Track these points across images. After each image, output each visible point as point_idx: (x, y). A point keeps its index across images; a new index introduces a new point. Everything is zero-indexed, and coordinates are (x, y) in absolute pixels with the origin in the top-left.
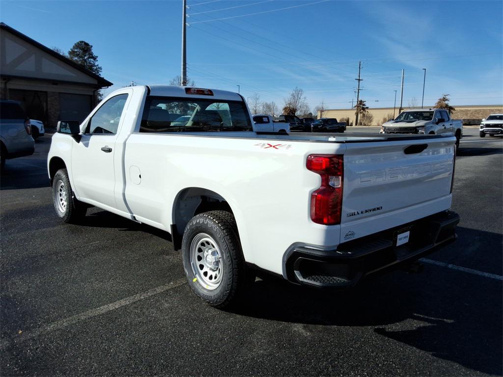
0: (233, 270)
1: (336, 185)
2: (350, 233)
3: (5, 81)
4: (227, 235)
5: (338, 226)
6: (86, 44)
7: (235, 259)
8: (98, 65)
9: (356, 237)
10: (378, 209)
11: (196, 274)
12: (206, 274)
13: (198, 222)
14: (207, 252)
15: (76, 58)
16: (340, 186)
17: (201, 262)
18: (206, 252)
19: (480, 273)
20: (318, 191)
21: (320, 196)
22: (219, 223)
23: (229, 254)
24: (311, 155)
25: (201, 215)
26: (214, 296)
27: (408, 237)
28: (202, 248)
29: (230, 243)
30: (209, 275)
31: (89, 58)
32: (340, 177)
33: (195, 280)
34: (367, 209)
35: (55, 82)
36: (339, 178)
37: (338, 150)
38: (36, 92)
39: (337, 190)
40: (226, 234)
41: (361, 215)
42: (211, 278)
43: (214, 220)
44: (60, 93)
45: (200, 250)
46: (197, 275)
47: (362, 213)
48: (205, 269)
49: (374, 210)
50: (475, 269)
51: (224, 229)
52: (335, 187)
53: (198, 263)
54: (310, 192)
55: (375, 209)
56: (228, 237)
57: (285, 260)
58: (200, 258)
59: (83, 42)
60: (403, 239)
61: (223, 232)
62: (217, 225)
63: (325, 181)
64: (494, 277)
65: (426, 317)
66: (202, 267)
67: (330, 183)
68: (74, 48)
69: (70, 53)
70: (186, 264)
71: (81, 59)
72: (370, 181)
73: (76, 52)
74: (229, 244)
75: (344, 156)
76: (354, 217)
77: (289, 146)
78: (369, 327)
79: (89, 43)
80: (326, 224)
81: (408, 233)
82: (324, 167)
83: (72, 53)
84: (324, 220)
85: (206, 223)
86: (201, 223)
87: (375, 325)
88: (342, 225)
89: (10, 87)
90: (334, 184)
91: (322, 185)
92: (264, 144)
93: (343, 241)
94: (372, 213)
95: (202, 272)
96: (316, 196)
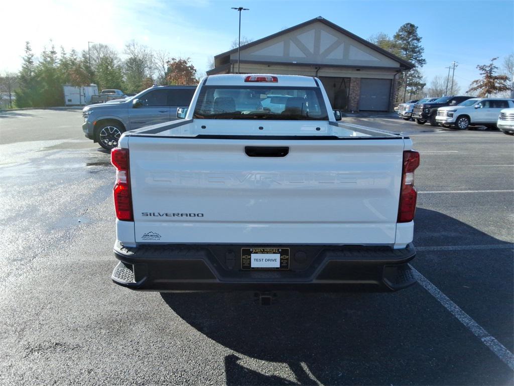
3: (316, 70)
6: (412, 26)
8: (420, 47)
15: (400, 41)
31: (413, 40)
35: (358, 68)
38: (343, 78)
44: (362, 78)
59: (408, 24)
68: (399, 31)
69: (395, 37)
71: (405, 42)
73: (401, 35)
79: (414, 24)
83: (397, 36)
89: (320, 75)
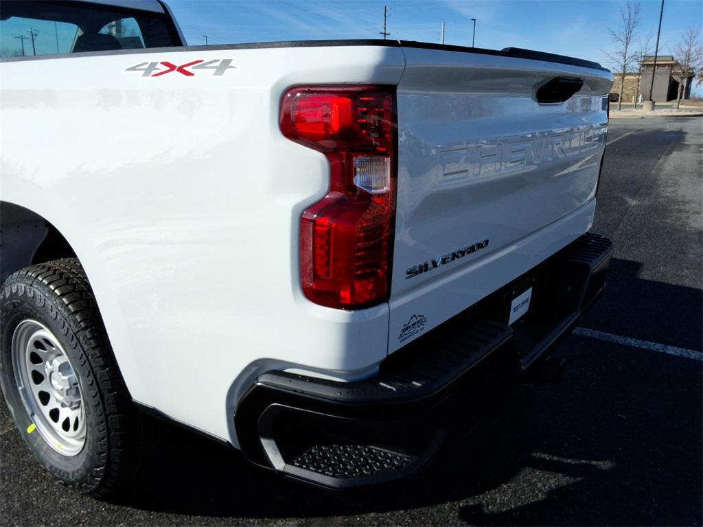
0: (107, 417)
1: (374, 185)
2: (414, 320)
4: (85, 328)
5: (383, 309)
7: (110, 391)
9: (429, 326)
10: (480, 246)
11: (33, 414)
12: (55, 414)
13: (14, 291)
14: (51, 363)
16: (386, 189)
17: (42, 387)
18: (48, 363)
19: (620, 339)
20: (319, 207)
21: (326, 221)
22: (62, 295)
23: (91, 378)
24: (292, 89)
25: (23, 272)
26: (73, 473)
27: (529, 301)
28: (40, 352)
29: (94, 348)
30: (62, 419)
32: (388, 160)
33: (30, 429)
34: (455, 250)
36: (385, 164)
37: (379, 69)
39: (376, 199)
40: (83, 325)
41: (441, 268)
42: (66, 426)
43: (52, 287)
45: (35, 359)
46: (36, 417)
47: (444, 261)
48: (53, 404)
49: (472, 249)
50: (612, 333)
51: (76, 312)
52: (373, 192)
53: (36, 389)
54: (294, 209)
55: (473, 247)
56: (87, 332)
57: (235, 403)
58: (38, 378)
60: (520, 306)
61: (75, 321)
62: (58, 301)
63: (340, 175)
64: (646, 347)
65: (556, 458)
66: (45, 398)
67: (358, 181)
70: (8, 392)
72: (466, 171)
74: (90, 352)
75: (399, 91)
76: (424, 275)
77: (226, 64)
78: (447, 506)
80: (348, 308)
81: (528, 294)
82: (336, 127)
84: (342, 294)
85: (30, 295)
86: (20, 294)
87: (459, 498)
88: (395, 304)
90: (370, 182)
91: (332, 188)
92: (153, 65)
93: (396, 346)
94: (467, 257)
95: (46, 410)
96: (314, 221)
